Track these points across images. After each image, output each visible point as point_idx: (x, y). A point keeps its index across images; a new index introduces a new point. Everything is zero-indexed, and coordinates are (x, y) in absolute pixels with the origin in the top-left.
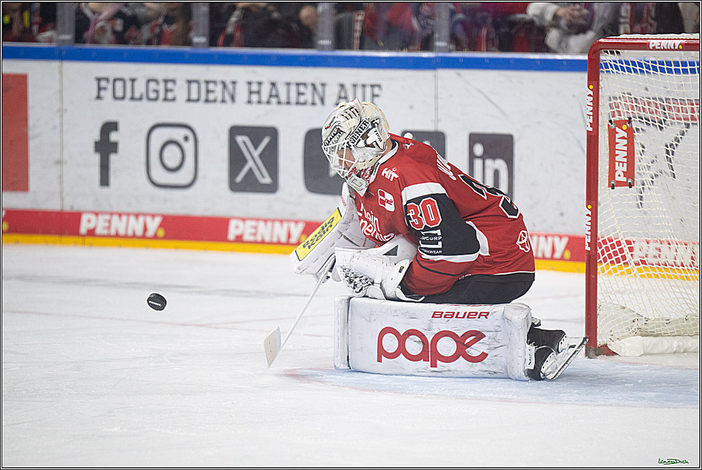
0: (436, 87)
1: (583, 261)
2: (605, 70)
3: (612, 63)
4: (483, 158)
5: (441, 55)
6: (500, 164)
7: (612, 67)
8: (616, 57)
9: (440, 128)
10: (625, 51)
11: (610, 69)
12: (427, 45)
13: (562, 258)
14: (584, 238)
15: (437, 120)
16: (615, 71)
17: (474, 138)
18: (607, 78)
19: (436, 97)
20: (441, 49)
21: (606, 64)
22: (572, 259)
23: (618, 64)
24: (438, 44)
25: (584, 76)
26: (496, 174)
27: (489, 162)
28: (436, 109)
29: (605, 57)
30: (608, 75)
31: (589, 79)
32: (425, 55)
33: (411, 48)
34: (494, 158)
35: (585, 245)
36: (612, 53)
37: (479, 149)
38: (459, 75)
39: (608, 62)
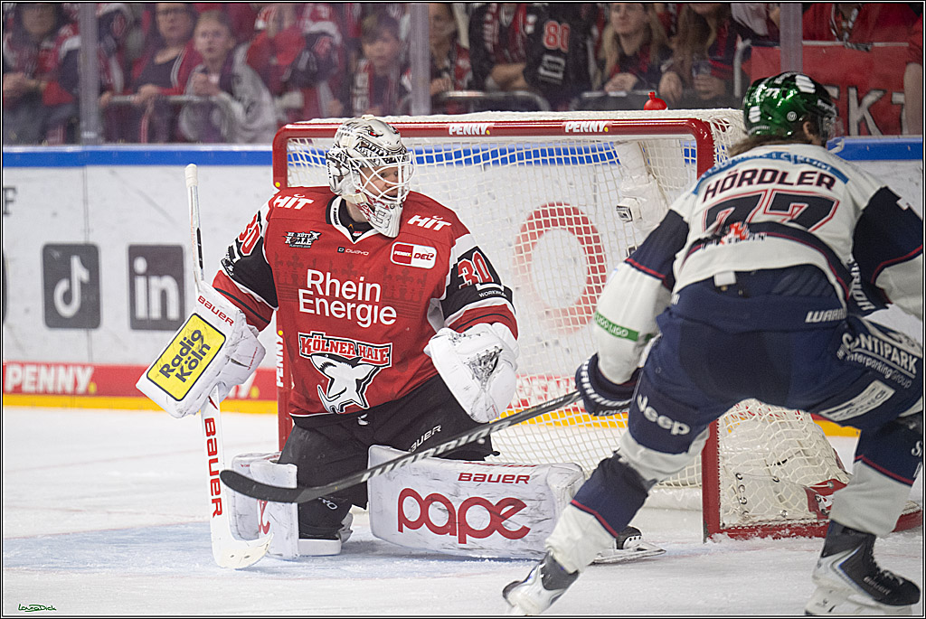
0: (85, 189)
1: (275, 399)
2: (294, 162)
3: (303, 154)
4: (147, 275)
5: (90, 148)
6: (168, 283)
7: (302, 158)
8: (307, 146)
9: (92, 240)
10: (319, 139)
11: (301, 161)
12: (71, 136)
13: (248, 398)
14: (275, 372)
15: (87, 231)
16: (306, 163)
17: (135, 252)
18: (297, 173)
19: (85, 202)
20: (89, 142)
21: (295, 155)
22: (261, 398)
23: (310, 155)
24: (87, 135)
25: (270, 170)
26: (164, 294)
27: (154, 281)
28: (86, 216)
29: (294, 147)
30: (298, 169)
31: (275, 175)
32: (70, 149)
33: (51, 140)
34: (160, 275)
35: (276, 381)
36: (302, 141)
37: (141, 265)
38: (113, 173)
39: (297, 153)
